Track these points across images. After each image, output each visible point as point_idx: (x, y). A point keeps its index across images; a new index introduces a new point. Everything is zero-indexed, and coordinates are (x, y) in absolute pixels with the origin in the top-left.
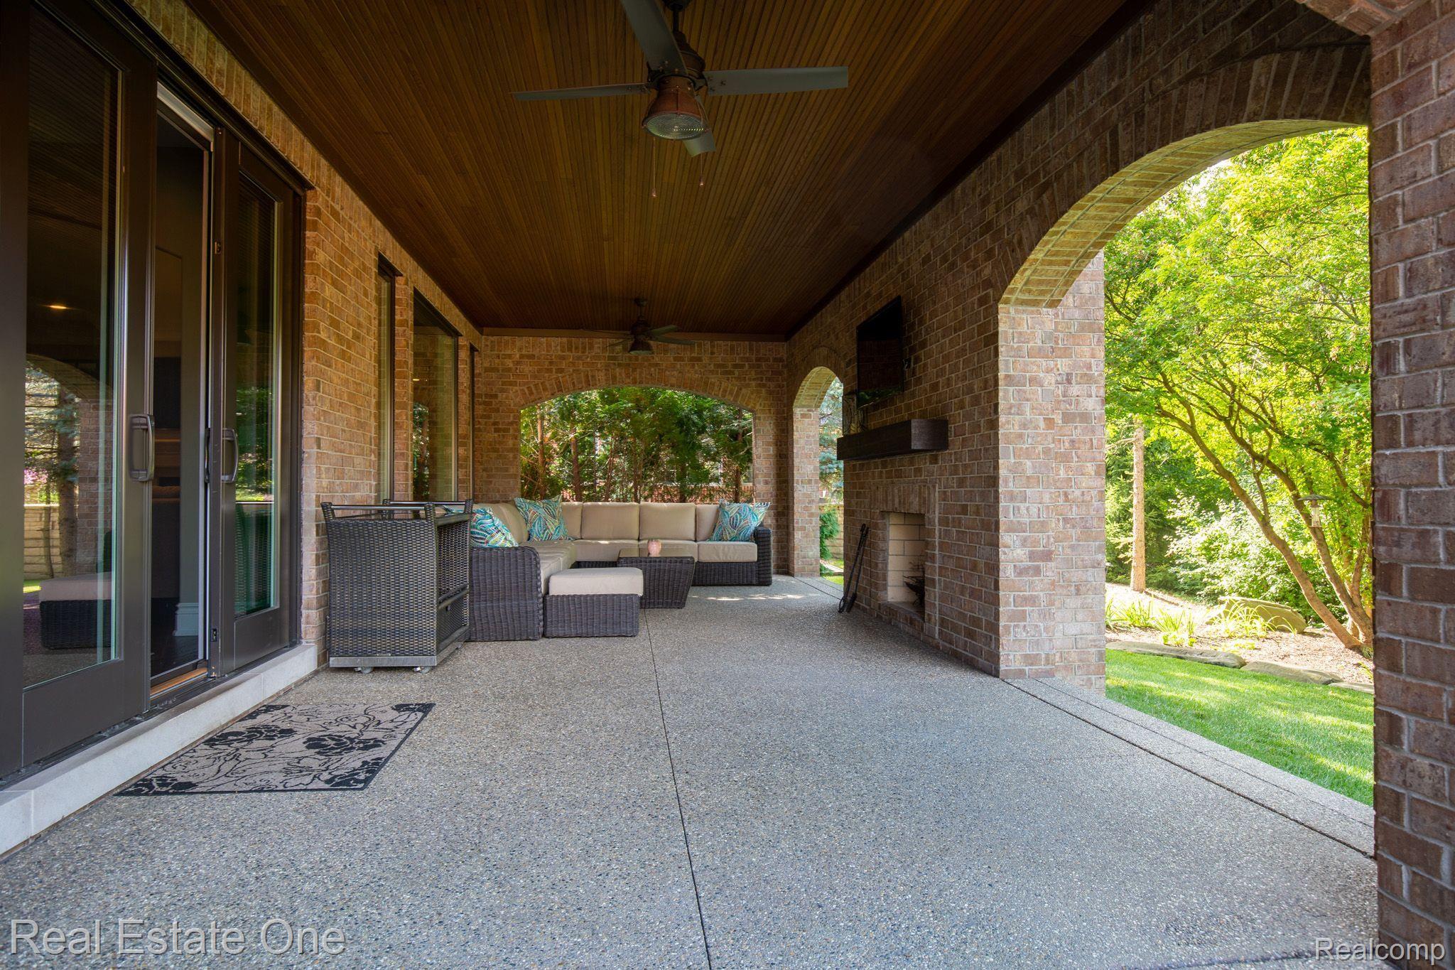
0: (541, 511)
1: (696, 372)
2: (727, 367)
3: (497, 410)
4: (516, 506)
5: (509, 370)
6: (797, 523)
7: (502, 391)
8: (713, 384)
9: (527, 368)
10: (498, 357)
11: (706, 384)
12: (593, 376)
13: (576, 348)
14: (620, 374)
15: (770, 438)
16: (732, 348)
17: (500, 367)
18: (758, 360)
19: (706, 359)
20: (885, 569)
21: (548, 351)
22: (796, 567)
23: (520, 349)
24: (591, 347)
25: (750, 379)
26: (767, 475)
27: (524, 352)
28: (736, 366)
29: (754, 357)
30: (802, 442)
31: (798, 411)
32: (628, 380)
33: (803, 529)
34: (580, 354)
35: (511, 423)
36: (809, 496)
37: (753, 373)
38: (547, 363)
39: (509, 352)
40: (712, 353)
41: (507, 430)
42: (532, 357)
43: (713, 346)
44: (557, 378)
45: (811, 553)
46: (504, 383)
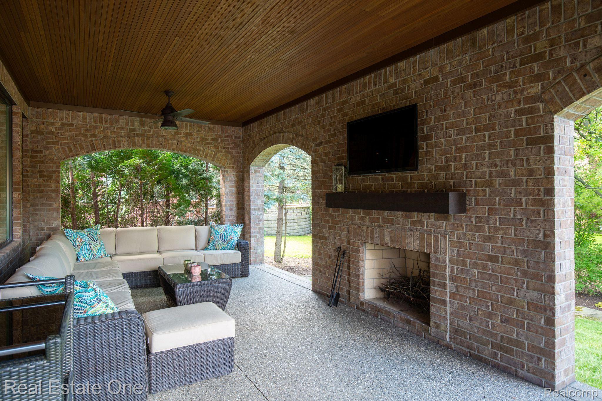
0: (86, 238)
1: (189, 142)
2: (207, 140)
3: (42, 162)
4: (66, 236)
5: (53, 133)
6: (253, 233)
7: (47, 148)
8: (199, 150)
9: (67, 133)
10: (43, 123)
11: (195, 149)
12: (119, 141)
13: (106, 121)
14: (138, 141)
15: (233, 184)
16: (211, 129)
17: (45, 131)
18: (226, 136)
19: (195, 135)
20: (363, 279)
21: (83, 122)
22: (252, 259)
23: (62, 119)
24: (117, 121)
25: (221, 148)
26: (232, 205)
27: (64, 121)
28: (213, 140)
29: (224, 135)
30: (255, 186)
31: (252, 168)
32: (143, 145)
33: (256, 236)
34: (108, 125)
35: (55, 172)
36: (259, 217)
37: (223, 144)
38: (83, 130)
39: (52, 121)
40: (199, 131)
41: (51, 177)
42: (72, 125)
43: (199, 127)
44: (91, 141)
45: (260, 250)
46: (48, 143)
